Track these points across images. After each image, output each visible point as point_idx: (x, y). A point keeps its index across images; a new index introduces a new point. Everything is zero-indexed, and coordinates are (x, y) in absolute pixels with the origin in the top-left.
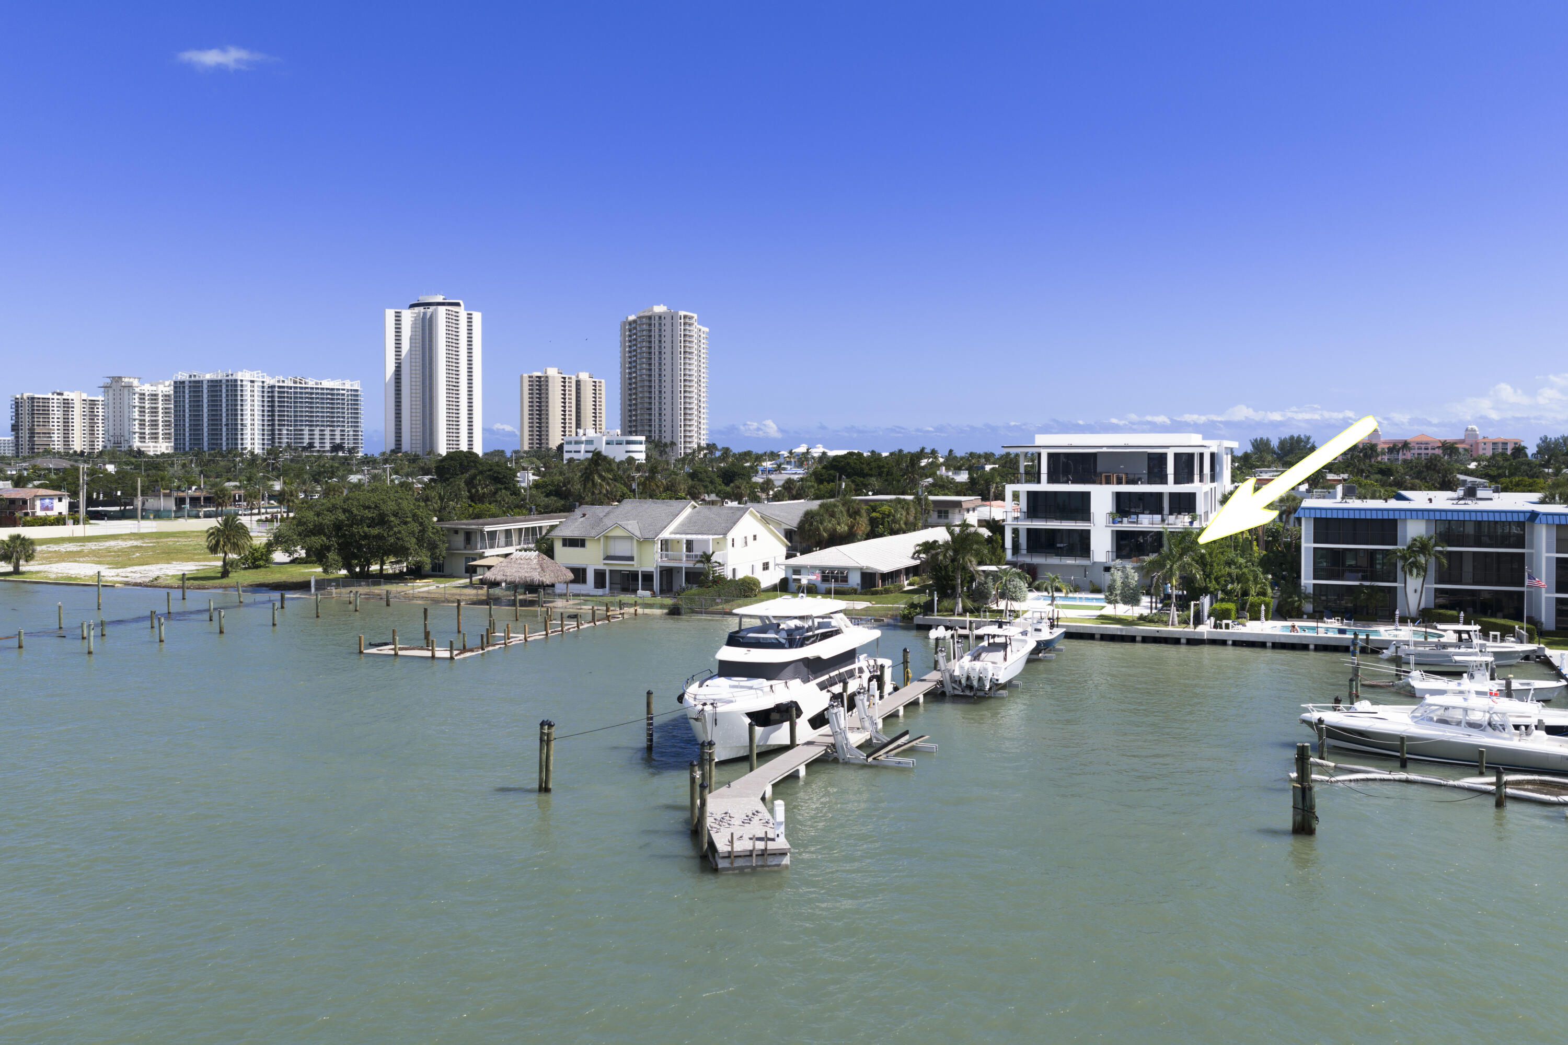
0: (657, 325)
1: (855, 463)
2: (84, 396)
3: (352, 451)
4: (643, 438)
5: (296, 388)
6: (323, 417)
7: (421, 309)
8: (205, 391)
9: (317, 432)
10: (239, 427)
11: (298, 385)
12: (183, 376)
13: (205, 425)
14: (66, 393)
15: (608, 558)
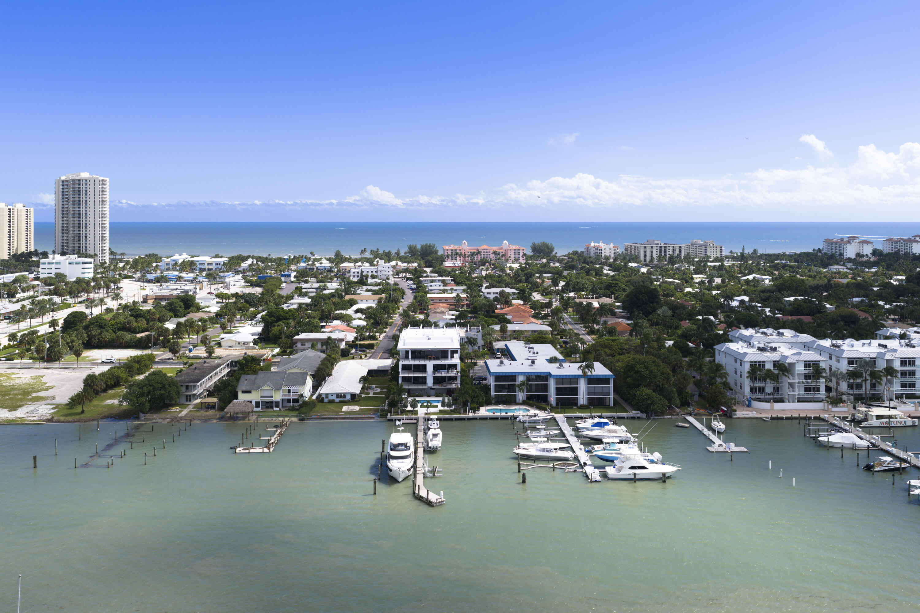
0: (84, 185)
15: (261, 397)
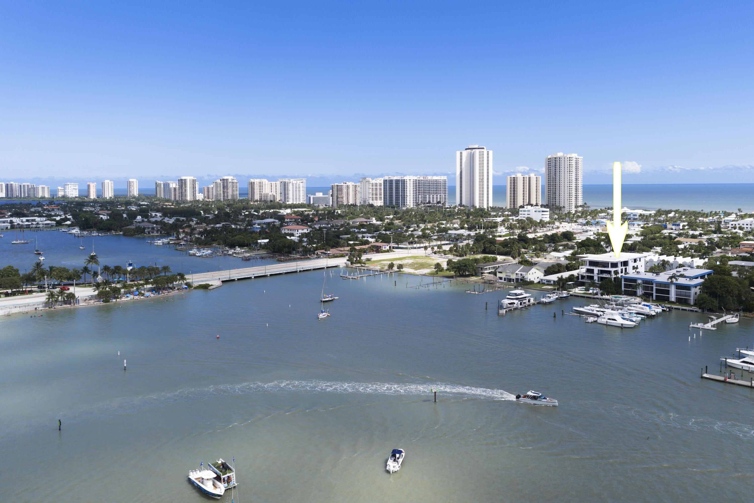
0: (558, 161)
2: (353, 184)
3: (444, 204)
4: (548, 210)
5: (424, 180)
6: (433, 190)
7: (470, 150)
8: (394, 183)
9: (431, 196)
10: (406, 196)
11: (425, 179)
12: (387, 178)
13: (394, 195)
14: (347, 183)
15: (506, 276)
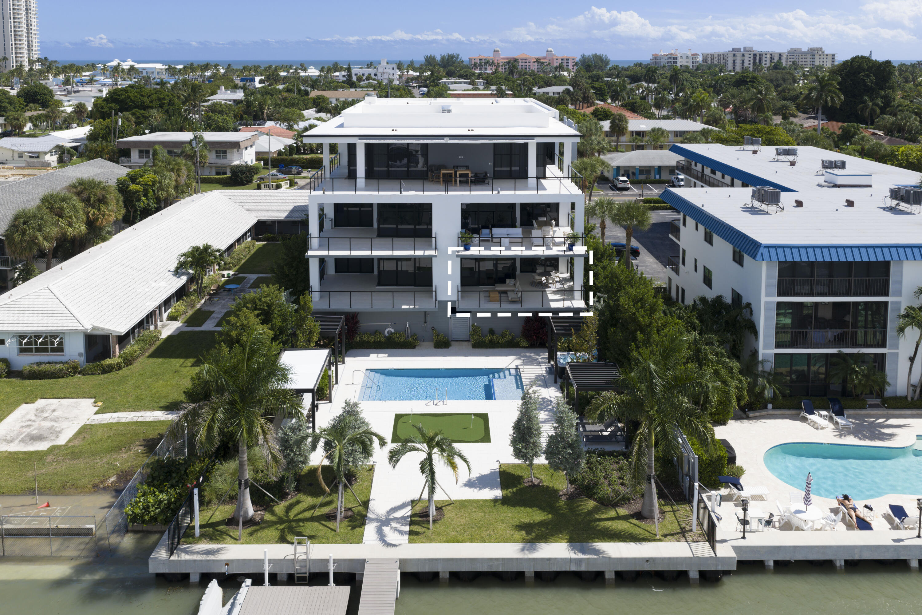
1: (136, 97)
